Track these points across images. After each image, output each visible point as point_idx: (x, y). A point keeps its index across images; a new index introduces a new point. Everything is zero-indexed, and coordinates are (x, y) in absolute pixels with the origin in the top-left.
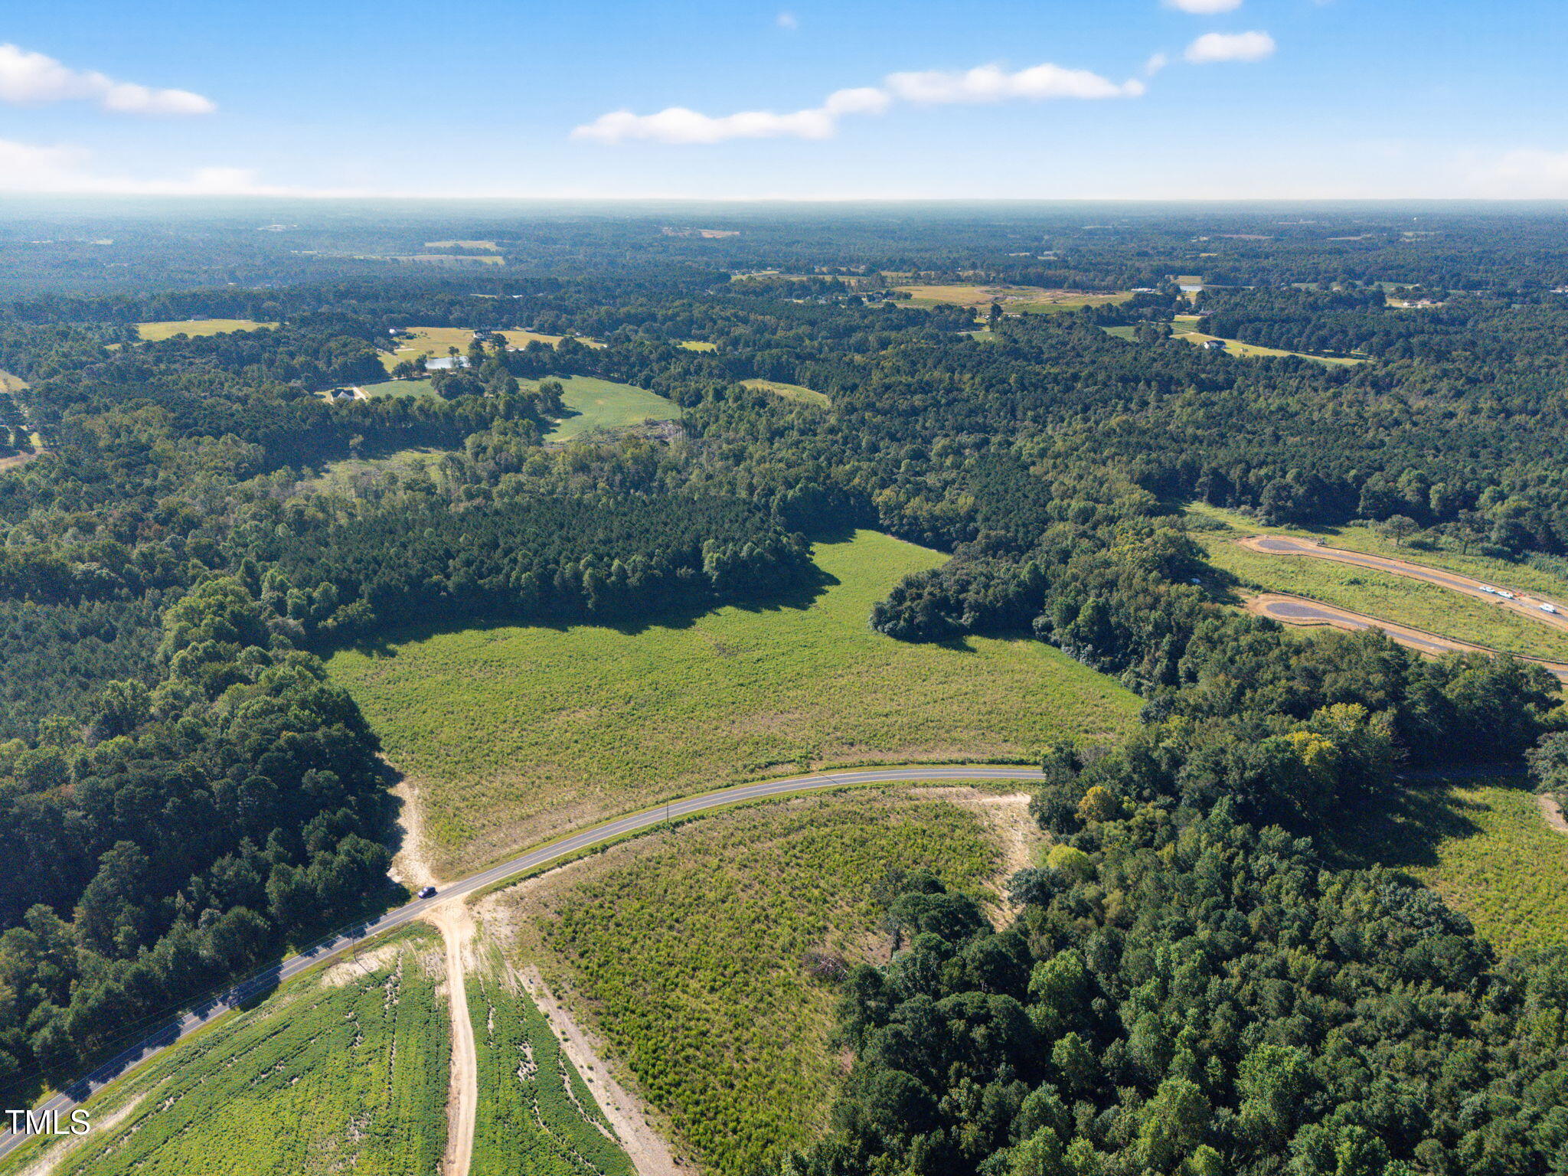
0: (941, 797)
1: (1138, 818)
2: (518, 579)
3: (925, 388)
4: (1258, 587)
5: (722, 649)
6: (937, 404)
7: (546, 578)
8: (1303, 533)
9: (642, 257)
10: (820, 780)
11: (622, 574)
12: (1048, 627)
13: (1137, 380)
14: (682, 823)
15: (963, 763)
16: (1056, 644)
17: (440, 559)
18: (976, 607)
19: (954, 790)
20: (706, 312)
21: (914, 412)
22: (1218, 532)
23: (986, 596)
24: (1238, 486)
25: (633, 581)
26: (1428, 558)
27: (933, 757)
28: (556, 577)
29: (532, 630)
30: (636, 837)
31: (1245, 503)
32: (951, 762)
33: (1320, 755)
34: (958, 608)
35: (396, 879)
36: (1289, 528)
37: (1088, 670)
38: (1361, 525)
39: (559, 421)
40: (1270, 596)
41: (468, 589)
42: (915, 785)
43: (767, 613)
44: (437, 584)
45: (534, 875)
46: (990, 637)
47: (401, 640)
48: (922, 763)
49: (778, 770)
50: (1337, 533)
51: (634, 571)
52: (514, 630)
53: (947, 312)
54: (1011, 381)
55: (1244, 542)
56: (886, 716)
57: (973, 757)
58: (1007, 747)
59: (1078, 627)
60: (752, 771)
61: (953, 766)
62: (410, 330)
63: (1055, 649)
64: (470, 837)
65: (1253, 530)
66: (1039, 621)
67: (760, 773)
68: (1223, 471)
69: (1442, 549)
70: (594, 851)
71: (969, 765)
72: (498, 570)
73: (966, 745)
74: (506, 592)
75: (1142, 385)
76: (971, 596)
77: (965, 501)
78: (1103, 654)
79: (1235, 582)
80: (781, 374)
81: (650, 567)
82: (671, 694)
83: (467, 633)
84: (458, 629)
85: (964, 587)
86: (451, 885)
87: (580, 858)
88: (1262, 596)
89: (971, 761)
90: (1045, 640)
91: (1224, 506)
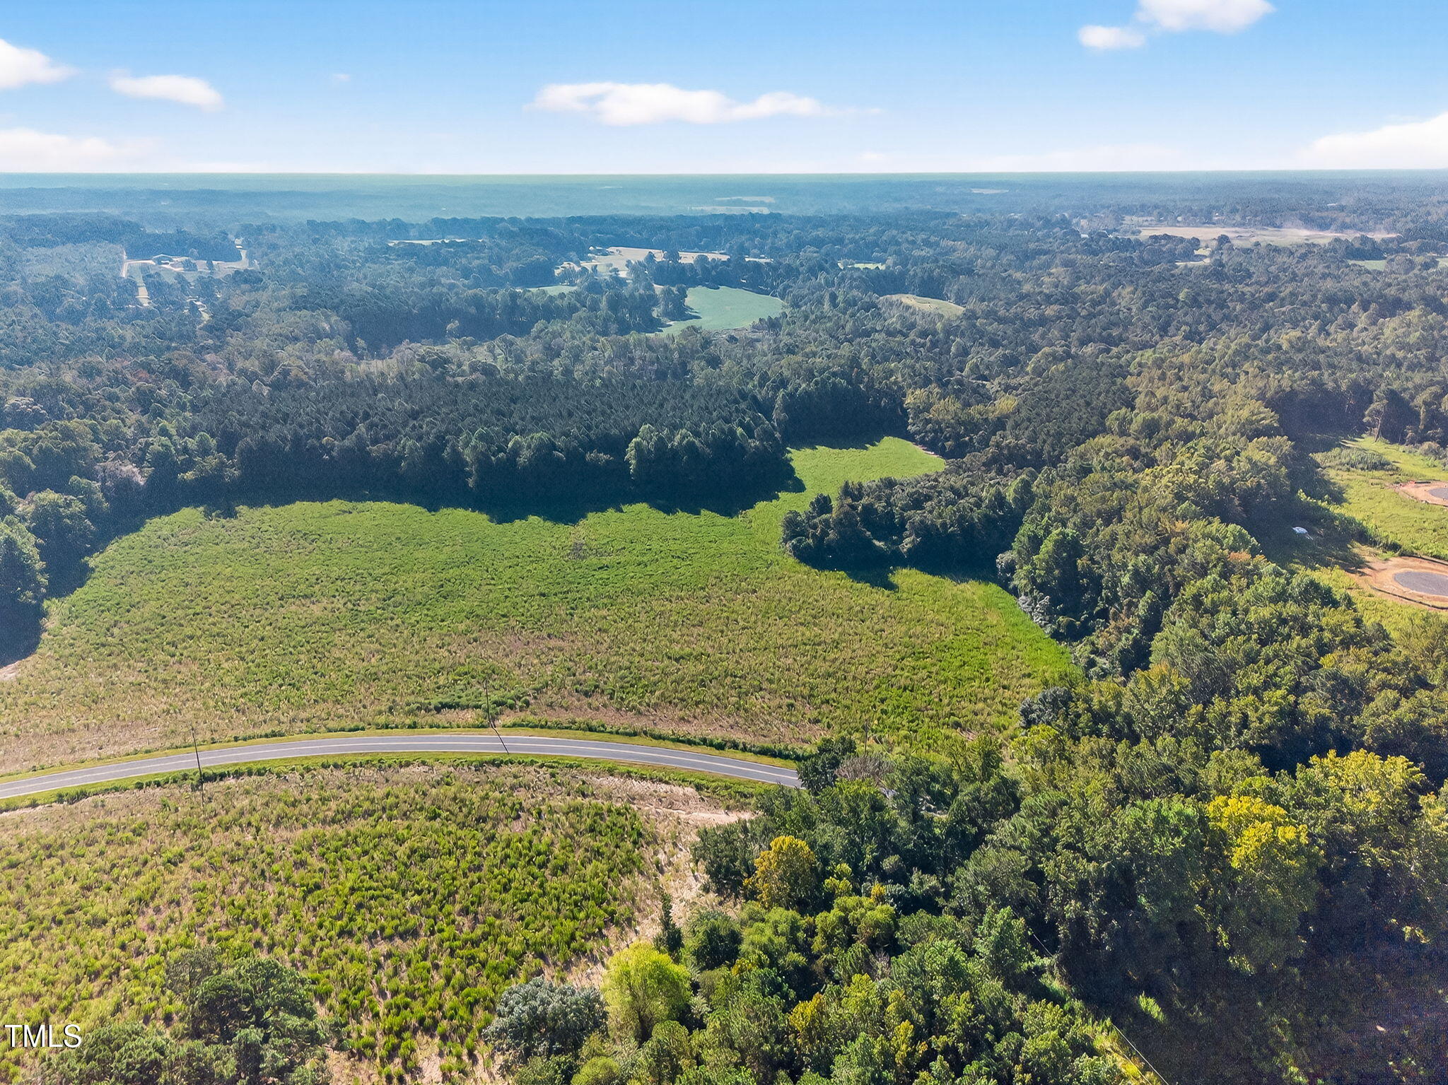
0: (632, 799)
1: (834, 915)
4: (1394, 547)
5: (576, 550)
10: (484, 743)
11: (516, 451)
12: (1011, 568)
13: (1349, 301)
14: (222, 776)
15: (720, 747)
16: (1015, 592)
18: (925, 531)
19: (663, 788)
21: (1043, 321)
22: (1376, 473)
23: (940, 516)
24: (1422, 416)
27: (683, 730)
28: (448, 451)
30: (140, 786)
31: (1432, 439)
32: (704, 741)
33: (1270, 850)
34: (898, 530)
37: (1039, 633)
40: (1409, 561)
42: (611, 772)
44: (324, 447)
48: (659, 737)
49: (441, 718)
51: (529, 449)
54: (1181, 296)
55: (1410, 489)
56: (677, 660)
57: (739, 737)
58: (806, 732)
59: (1035, 568)
60: (410, 713)
61: (700, 749)
62: (611, 249)
63: (1012, 599)
65: (1429, 473)
66: (1003, 558)
67: (423, 718)
68: (1406, 396)
70: (60, 798)
71: (729, 752)
73: (751, 717)
74: (392, 461)
75: (1355, 307)
76: (916, 516)
77: (1006, 404)
78: (1064, 613)
79: (1364, 537)
81: (554, 447)
85: (917, 502)
88: (1396, 560)
89: (735, 746)
90: (1004, 585)
91: (1402, 443)
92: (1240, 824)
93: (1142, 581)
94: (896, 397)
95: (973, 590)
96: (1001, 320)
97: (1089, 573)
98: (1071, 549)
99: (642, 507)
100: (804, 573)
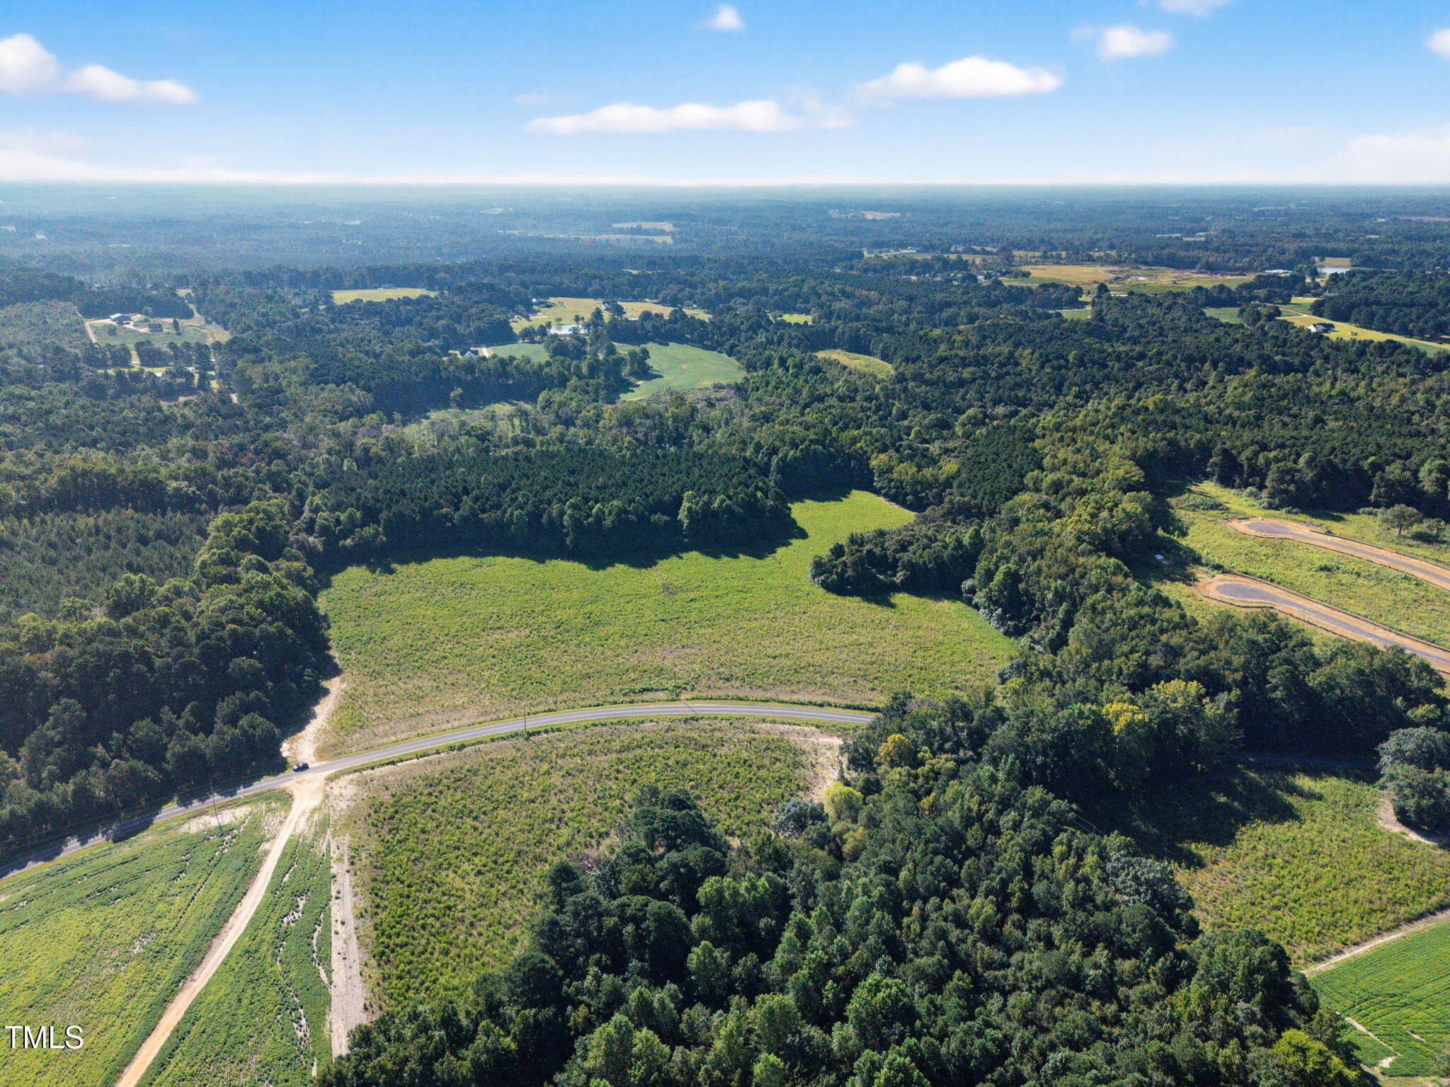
0: (782, 733)
1: (927, 767)
2: (512, 515)
3: (982, 361)
4: (1218, 567)
5: (666, 588)
6: (986, 377)
7: (535, 516)
8: (1303, 517)
9: (797, 236)
10: (683, 708)
11: (600, 517)
12: (972, 591)
13: (1203, 360)
14: (539, 733)
15: (821, 705)
16: (977, 607)
17: (456, 495)
18: (911, 566)
19: (798, 728)
20: (814, 288)
21: (961, 383)
22: (1212, 512)
23: (921, 556)
24: (1245, 468)
25: (608, 522)
26: (1425, 550)
27: (795, 698)
28: (545, 517)
29: (517, 560)
30: (493, 740)
31: (1253, 485)
32: (810, 703)
34: (893, 567)
35: (285, 754)
36: (1289, 512)
37: (995, 632)
38: (1370, 513)
39: (640, 383)
40: (1228, 577)
41: (472, 521)
42: (764, 721)
43: (725, 559)
44: (445, 516)
45: (393, 763)
46: (917, 595)
47: (404, 561)
48: (783, 702)
49: (647, 696)
50: (1339, 519)
51: (610, 514)
52: (501, 559)
53: (1051, 290)
54: (1071, 358)
55: (1235, 523)
56: (774, 658)
57: (832, 701)
58: (871, 695)
59: (991, 590)
60: (625, 694)
61: (810, 707)
62: (552, 300)
63: (975, 611)
64: (361, 727)
65: (1249, 511)
66: (967, 584)
67: (633, 697)
68: (1234, 452)
69: (1444, 542)
70: (452, 748)
71: (826, 709)
72: (498, 506)
73: (834, 690)
74: (501, 526)
75: (1207, 366)
76: (905, 557)
77: (950, 466)
78: (1011, 619)
79: (1197, 561)
80: (858, 345)
81: (627, 512)
82: (597, 624)
83: (462, 559)
84: (454, 555)
85: (903, 547)
86: (323, 763)
87: (438, 753)
88: (1219, 576)
89: (830, 705)
90: (969, 602)
91: (1233, 487)
92: (1118, 715)
93: (1060, 597)
94: (863, 459)
95: (946, 606)
96: (927, 383)
97: (1027, 592)
98: (1014, 578)
99: (694, 554)
100: (833, 599)
